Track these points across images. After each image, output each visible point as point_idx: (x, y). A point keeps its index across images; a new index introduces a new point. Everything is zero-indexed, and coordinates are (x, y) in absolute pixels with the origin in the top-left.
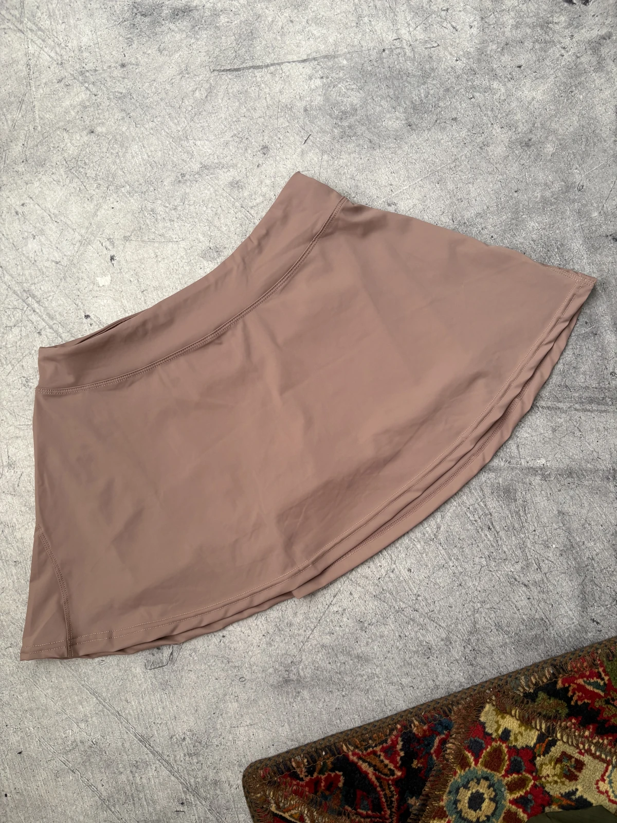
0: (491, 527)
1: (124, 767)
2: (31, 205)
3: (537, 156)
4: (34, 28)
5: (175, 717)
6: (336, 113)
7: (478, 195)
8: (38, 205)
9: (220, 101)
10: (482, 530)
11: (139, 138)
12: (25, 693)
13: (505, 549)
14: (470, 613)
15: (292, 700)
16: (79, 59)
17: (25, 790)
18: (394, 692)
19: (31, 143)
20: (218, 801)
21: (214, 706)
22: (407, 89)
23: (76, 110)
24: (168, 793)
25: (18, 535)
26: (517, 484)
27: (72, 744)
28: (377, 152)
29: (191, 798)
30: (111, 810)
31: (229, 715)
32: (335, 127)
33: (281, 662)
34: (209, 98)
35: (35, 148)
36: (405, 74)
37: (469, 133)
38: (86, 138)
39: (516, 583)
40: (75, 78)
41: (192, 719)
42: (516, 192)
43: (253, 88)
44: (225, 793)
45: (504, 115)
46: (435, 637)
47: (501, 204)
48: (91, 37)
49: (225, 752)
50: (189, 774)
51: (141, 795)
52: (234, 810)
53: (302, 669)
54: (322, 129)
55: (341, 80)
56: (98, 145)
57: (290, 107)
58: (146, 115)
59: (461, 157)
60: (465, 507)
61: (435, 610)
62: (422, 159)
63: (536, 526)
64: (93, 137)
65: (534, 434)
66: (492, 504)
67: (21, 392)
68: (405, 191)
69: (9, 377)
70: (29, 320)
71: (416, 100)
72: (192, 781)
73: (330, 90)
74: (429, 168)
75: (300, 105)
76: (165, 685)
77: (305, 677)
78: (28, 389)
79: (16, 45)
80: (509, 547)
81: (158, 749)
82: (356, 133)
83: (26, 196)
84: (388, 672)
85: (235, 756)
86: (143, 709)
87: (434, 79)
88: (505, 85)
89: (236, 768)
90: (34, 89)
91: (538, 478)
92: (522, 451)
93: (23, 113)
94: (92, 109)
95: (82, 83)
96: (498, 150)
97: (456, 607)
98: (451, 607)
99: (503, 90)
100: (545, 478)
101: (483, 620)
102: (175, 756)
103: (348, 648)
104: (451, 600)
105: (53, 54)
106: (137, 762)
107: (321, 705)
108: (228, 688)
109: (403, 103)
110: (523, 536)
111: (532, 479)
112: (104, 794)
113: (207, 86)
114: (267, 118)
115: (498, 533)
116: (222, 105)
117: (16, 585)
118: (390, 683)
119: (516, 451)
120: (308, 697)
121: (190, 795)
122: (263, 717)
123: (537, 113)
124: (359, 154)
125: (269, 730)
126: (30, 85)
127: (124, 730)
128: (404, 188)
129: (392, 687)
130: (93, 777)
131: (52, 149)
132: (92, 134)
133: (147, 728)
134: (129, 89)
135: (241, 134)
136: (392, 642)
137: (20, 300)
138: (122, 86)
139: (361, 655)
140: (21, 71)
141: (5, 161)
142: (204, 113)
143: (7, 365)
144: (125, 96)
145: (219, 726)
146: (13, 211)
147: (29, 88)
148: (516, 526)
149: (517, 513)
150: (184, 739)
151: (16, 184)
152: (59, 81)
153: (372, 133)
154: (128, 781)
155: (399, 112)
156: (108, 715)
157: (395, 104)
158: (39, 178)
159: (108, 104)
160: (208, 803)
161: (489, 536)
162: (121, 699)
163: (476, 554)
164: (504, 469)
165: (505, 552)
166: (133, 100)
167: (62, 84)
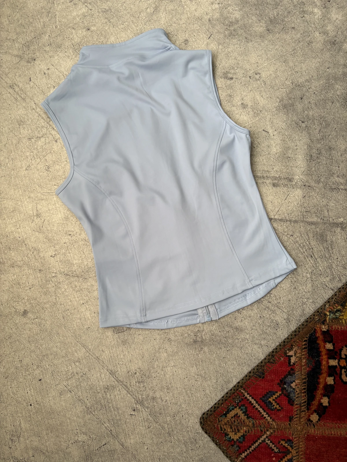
0: (312, 256)
1: (101, 389)
2: (52, 69)
3: (339, 50)
5: (131, 361)
6: (227, 22)
7: (307, 70)
8: (57, 69)
9: (161, 14)
10: (307, 257)
11: (115, 33)
12: (44, 346)
13: (321, 268)
14: (300, 305)
15: (198, 353)
17: (42, 402)
18: (257, 348)
19: (53, 35)
20: (155, 409)
21: (153, 355)
22: (266, 11)
23: (79, 18)
24: (126, 404)
25: (42, 255)
26: (327, 232)
27: (71, 375)
28: (250, 44)
29: (139, 406)
30: (93, 414)
31: (162, 360)
32: (226, 30)
33: (192, 330)
34: (155, 12)
35: (56, 38)
36: (265, 3)
37: (302, 36)
38: (85, 33)
39: (327, 288)
40: (79, 1)
41: (140, 362)
42: (328, 68)
43: (180, 8)
44: (159, 405)
45: (321, 26)
46: (281, 318)
47: (320, 75)
49: (159, 381)
50: (138, 393)
51: (110, 405)
52: (164, 414)
53: (204, 335)
54: (218, 31)
55: (229, 5)
56: (92, 37)
57: (200, 18)
58: (119, 21)
59: (297, 48)
60: (298, 244)
61: (281, 302)
62: (275, 48)
63: (338, 256)
64: (89, 33)
65: (337, 204)
66: (313, 243)
67: (45, 174)
68: (265, 67)
69: (39, 166)
70: (50, 134)
71: (271, 17)
72: (140, 397)
73: (223, 10)
74: (279, 54)
75: (207, 17)
76: (124, 342)
77: (206, 339)
78: (49, 172)
80: (323, 267)
81: (120, 379)
82: (238, 34)
83: (50, 64)
84: (253, 337)
85: (165, 384)
86: (112, 356)
87: (281, 6)
88: (321, 10)
89: (165, 390)
90: (56, 6)
91: (339, 229)
92: (330, 214)
93: (49, 18)
94: (89, 17)
95: (83, 3)
96: (318, 46)
97: (292, 301)
98: (290, 301)
99: (320, 13)
100: (343, 229)
101: (308, 309)
102: (130, 383)
103: (230, 323)
104: (290, 297)
106: (108, 386)
107: (215, 355)
108: (161, 345)
109: (264, 18)
110: (331, 261)
111: (336, 229)
112: (89, 404)
113: (154, 6)
114: (187, 24)
115: (316, 259)
116: (162, 17)
117: (40, 283)
118: (254, 343)
119: (327, 213)
120: (207, 351)
121: (138, 405)
122: (182, 362)
123: (339, 27)
124: (240, 45)
125: (184, 369)
126: (54, 3)
127: (101, 367)
128: (265, 65)
129: (255, 347)
130: (82, 395)
131: (65, 38)
132: (89, 31)
133: (114, 367)
134: (110, 7)
135: (173, 33)
136: (256, 320)
137: (46, 122)
138: (106, 5)
139: (238, 327)
141: (38, 45)
142: (152, 21)
143: (37, 158)
144: (107, 11)
145: (156, 366)
146: (43, 73)
147: (53, 5)
148: (327, 255)
149: (327, 248)
150: (136, 373)
153: (247, 34)
154: (103, 397)
155: (262, 23)
156: (92, 359)
157: (260, 19)
158: (58, 54)
159: (98, 14)
160: (149, 410)
161: (311, 261)
162: (99, 350)
163: (304, 271)
164: (320, 223)
165: (320, 270)
166: (112, 13)
167: (72, 3)
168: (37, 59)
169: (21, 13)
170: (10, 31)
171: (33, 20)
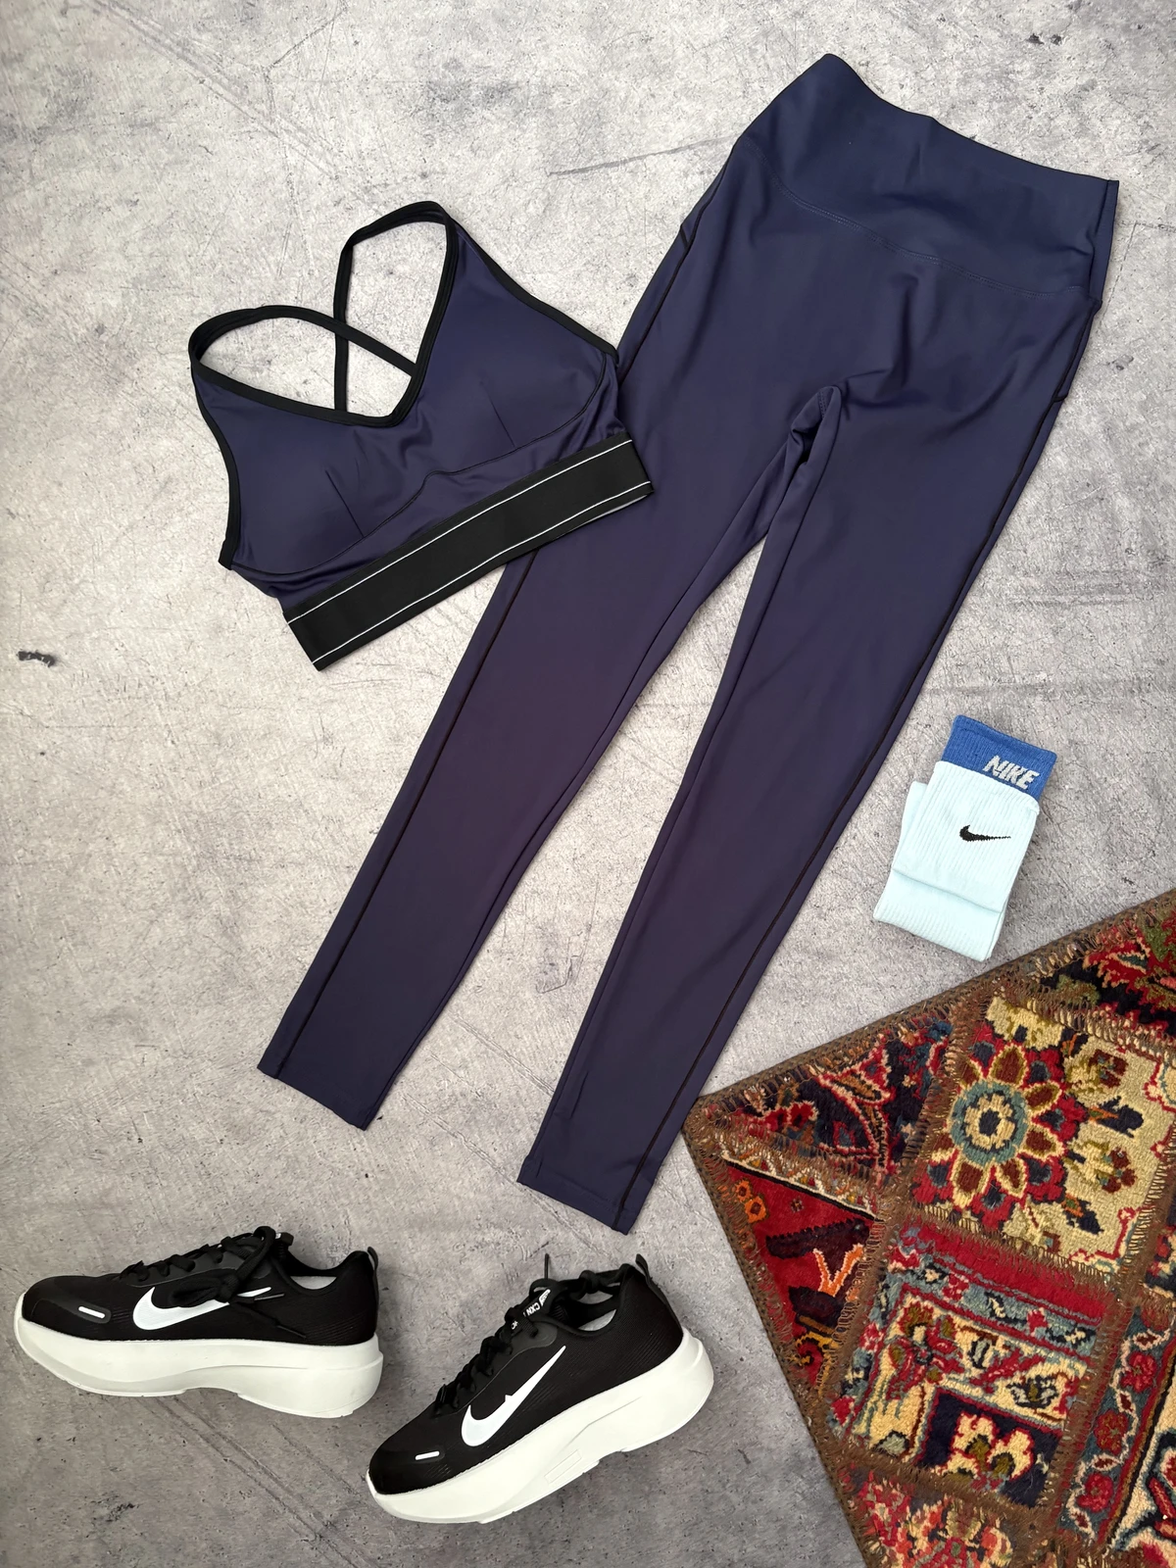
4: (291, 127)
16: (361, 170)
38: (382, 283)
40: (358, 198)
43: (607, 195)
48: (374, 137)
56: (401, 291)
57: (660, 217)
64: (393, 281)
75: (675, 213)
79: (269, 154)
83: (308, 370)
90: (301, 217)
93: (290, 252)
95: (368, 204)
100: (1047, 697)
105: (322, 164)
111: (1031, 700)
113: (543, 196)
114: (630, 235)
116: (566, 222)
126: (295, 211)
132: (391, 276)
140: (281, 191)
142: (543, 234)
147: (295, 216)
151: (292, 353)
152: (337, 203)
167: (341, 207)
168: (274, 361)
169: (217, 245)
170: (196, 293)
171: (252, 261)
